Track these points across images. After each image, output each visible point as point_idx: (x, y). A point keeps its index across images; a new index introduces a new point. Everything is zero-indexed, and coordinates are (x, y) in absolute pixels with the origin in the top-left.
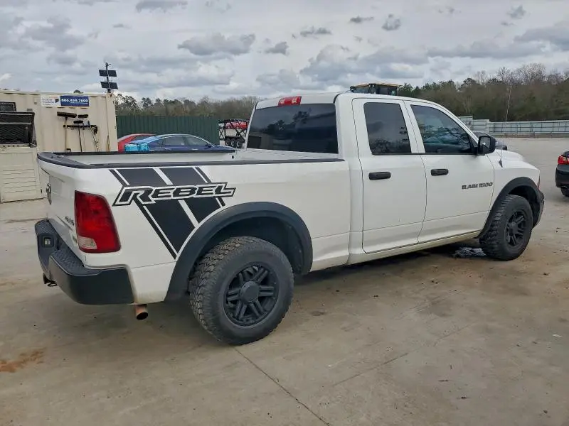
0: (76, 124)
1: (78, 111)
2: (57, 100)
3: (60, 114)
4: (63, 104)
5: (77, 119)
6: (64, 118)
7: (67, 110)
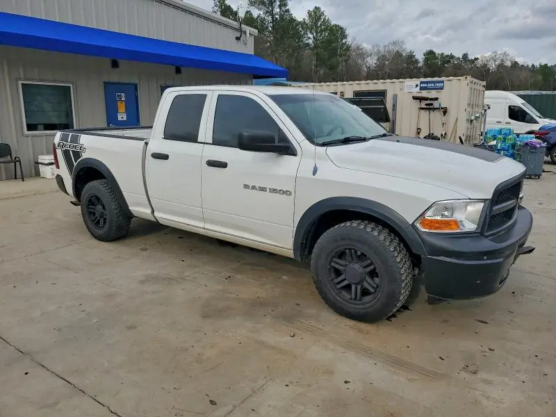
0: (428, 107)
1: (433, 94)
2: (417, 86)
3: (415, 98)
4: (422, 89)
5: (428, 102)
6: (419, 101)
7: (425, 94)
